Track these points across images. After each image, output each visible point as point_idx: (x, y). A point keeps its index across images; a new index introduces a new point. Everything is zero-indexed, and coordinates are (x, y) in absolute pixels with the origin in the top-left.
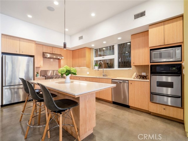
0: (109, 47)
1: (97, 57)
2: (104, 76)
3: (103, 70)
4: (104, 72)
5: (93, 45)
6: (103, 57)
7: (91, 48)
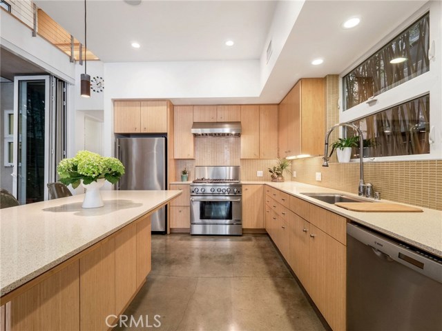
2: (363, 191)
3: (362, 164)
5: (317, 62)
6: (369, 100)
7: (325, 79)
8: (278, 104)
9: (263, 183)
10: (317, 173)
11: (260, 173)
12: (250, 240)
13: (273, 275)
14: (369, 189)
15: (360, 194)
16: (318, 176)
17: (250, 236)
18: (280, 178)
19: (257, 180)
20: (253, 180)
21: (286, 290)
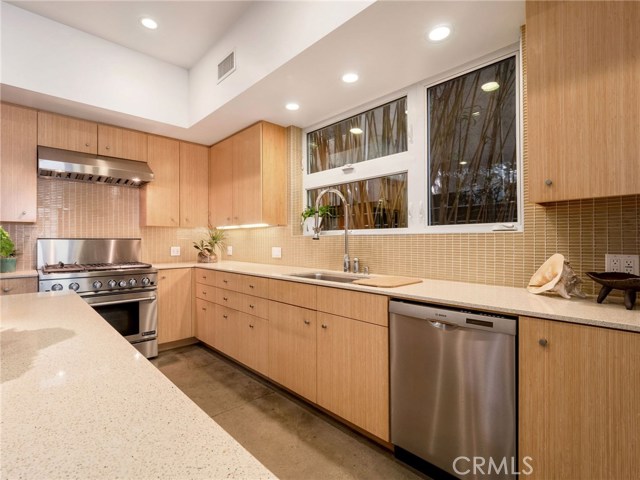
0: (379, 114)
1: (317, 171)
2: (348, 268)
3: (346, 237)
4: (352, 246)
5: (292, 107)
6: (346, 167)
7: (288, 129)
8: (210, 147)
9: (193, 265)
10: (274, 249)
11: (175, 251)
12: (175, 360)
13: (248, 398)
14: (357, 264)
15: (345, 270)
16: (276, 252)
17: (172, 354)
18: (213, 257)
19: (171, 262)
20: (163, 262)
21: (278, 411)
